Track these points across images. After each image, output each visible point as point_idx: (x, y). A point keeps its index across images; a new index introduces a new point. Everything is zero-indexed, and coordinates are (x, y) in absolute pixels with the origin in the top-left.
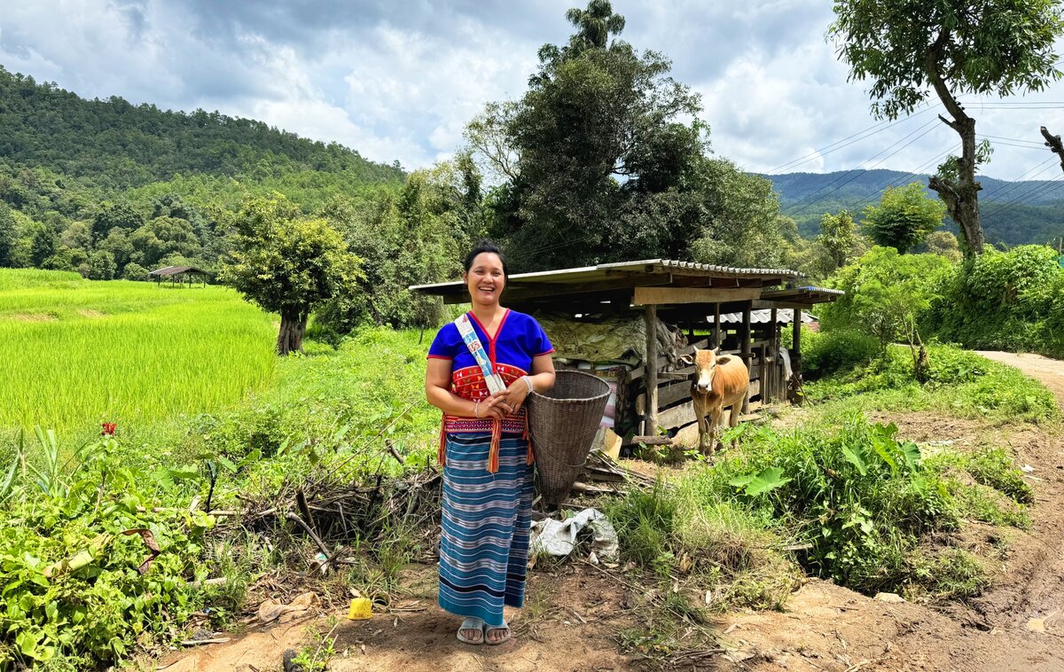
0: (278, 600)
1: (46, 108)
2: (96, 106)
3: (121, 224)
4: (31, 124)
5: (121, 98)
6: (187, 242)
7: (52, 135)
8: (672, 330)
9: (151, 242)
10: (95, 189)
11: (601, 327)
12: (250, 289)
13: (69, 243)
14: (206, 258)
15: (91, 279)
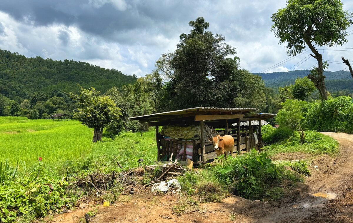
0: (85, 203)
1: (15, 61)
2: (31, 60)
3: (41, 100)
4: (10, 67)
5: (40, 57)
6: (63, 105)
7: (17, 70)
8: (211, 128)
9: (51, 105)
10: (32, 88)
11: (188, 128)
12: (84, 120)
13: (23, 107)
14: (70, 110)
15: (31, 119)
